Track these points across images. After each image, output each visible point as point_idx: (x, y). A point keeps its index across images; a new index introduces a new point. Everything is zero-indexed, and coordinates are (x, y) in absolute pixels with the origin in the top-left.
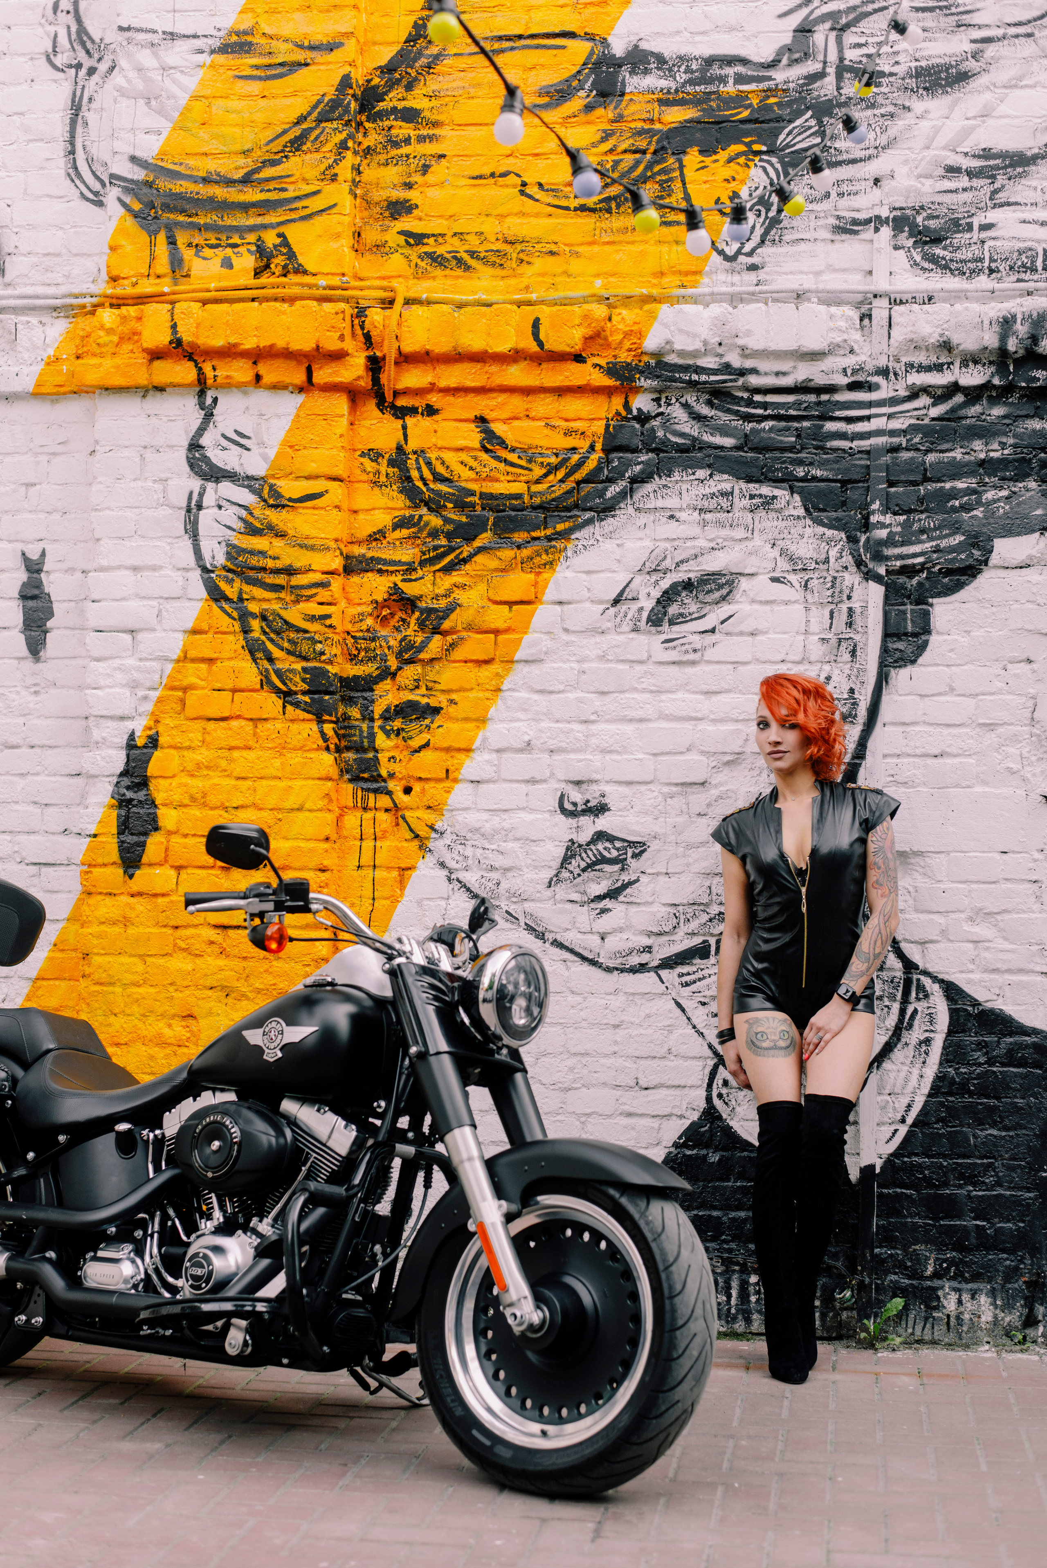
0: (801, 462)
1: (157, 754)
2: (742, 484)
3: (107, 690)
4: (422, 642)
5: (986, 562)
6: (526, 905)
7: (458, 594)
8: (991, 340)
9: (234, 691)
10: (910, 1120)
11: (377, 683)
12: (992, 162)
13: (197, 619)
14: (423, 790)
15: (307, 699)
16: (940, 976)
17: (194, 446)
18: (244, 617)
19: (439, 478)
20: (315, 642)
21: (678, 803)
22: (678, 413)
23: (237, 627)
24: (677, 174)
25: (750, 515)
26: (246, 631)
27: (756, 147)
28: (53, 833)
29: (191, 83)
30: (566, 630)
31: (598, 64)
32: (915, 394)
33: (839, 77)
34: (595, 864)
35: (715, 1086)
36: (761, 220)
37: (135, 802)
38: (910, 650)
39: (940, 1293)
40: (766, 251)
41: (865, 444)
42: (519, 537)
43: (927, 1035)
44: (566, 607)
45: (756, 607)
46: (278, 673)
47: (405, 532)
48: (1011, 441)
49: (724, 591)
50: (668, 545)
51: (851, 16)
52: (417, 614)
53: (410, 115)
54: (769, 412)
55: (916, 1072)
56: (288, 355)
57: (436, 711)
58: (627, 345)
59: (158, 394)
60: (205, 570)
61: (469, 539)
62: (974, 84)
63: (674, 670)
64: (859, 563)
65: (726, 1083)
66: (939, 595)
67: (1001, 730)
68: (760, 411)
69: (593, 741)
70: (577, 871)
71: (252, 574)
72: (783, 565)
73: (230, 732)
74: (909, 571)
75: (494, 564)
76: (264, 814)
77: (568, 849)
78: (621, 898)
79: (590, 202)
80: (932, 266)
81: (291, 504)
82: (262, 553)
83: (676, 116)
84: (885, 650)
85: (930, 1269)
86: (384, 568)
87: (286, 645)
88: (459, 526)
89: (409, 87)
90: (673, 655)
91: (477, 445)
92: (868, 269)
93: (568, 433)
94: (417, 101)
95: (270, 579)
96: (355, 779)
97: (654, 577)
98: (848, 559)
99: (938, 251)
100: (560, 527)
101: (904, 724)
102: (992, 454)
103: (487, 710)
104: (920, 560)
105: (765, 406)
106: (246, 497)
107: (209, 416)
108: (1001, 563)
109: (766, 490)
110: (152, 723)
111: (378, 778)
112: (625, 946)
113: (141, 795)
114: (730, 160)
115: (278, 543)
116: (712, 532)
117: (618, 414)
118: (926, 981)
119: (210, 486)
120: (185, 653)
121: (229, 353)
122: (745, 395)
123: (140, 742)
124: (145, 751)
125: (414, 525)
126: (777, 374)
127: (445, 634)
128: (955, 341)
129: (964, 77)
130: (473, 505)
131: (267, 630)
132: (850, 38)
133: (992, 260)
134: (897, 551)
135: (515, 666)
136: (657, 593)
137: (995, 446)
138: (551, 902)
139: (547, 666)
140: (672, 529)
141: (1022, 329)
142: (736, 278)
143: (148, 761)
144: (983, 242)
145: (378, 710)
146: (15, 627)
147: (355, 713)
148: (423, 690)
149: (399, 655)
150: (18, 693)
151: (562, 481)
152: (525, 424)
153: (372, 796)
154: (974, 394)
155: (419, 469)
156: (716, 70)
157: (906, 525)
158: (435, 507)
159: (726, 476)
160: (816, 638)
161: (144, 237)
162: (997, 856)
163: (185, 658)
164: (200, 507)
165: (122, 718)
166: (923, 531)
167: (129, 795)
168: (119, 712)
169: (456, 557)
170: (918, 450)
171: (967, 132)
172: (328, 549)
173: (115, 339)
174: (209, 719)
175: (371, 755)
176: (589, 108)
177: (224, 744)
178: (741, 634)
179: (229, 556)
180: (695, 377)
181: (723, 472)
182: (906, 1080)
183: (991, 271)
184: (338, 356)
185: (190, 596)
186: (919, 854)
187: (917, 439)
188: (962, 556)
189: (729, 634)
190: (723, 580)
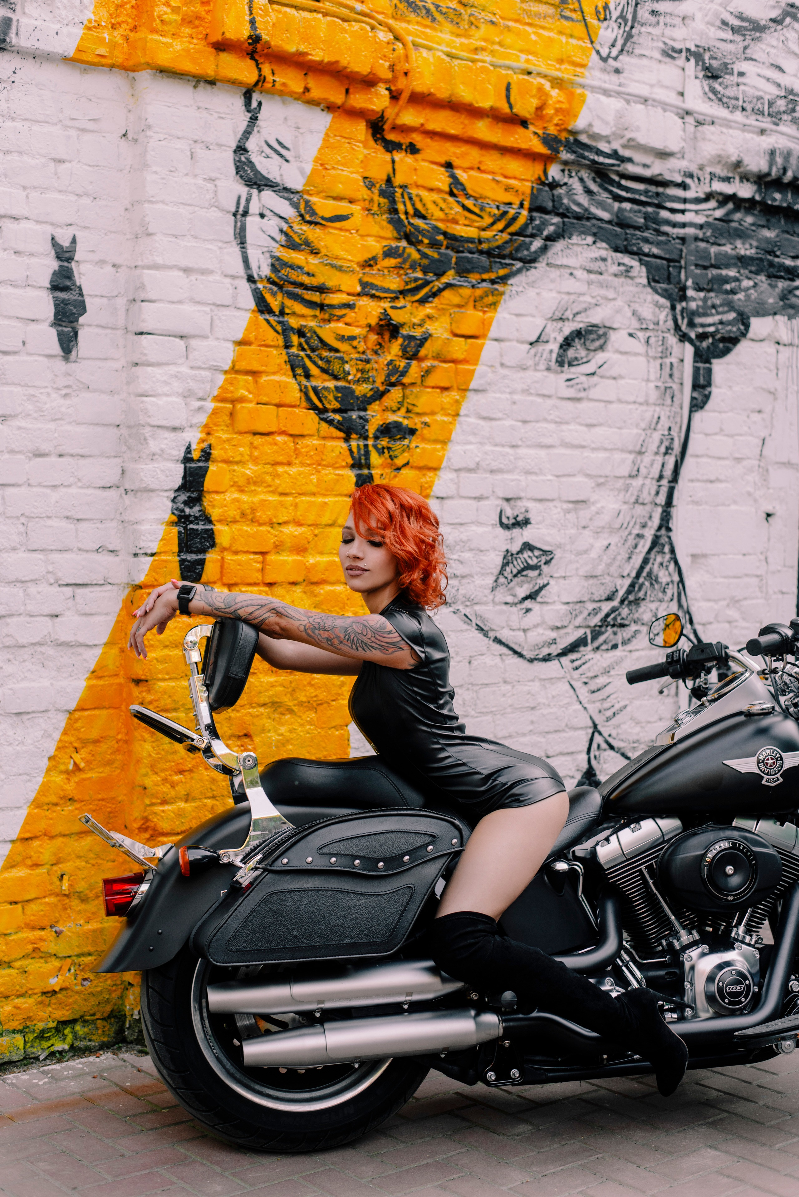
0: (646, 241)
1: (211, 468)
2: (614, 254)
3: (165, 399)
4: (405, 367)
5: (745, 335)
6: (477, 608)
7: (429, 325)
8: (761, 165)
9: (278, 406)
11: (370, 403)
12: (744, 24)
13: (247, 330)
15: (337, 417)
17: (241, 149)
18: (286, 331)
19: (418, 214)
20: (344, 362)
21: (571, 516)
22: (576, 185)
23: (281, 341)
25: (617, 280)
26: (287, 346)
28: (87, 551)
30: (502, 365)
32: (709, 197)
34: (523, 570)
35: (592, 750)
36: (621, 31)
37: (192, 519)
38: (703, 398)
40: (625, 59)
41: (681, 232)
42: (474, 278)
44: (503, 344)
45: (619, 356)
47: (392, 262)
48: (755, 243)
49: (601, 341)
50: (569, 298)
52: (400, 341)
54: (629, 195)
56: (331, 72)
57: (412, 432)
58: (556, 120)
59: (208, 87)
60: (251, 279)
61: (439, 275)
63: (569, 405)
64: (677, 327)
65: (599, 746)
66: (717, 357)
67: (745, 463)
68: (623, 194)
69: (520, 463)
70: (510, 577)
71: (291, 288)
72: (636, 324)
73: (275, 447)
75: (456, 300)
76: (303, 529)
77: (504, 558)
78: (539, 599)
80: (713, 96)
81: (323, 222)
82: (301, 269)
84: (692, 398)
86: (377, 294)
87: (320, 362)
88: (433, 261)
90: (571, 393)
91: (447, 189)
92: (681, 90)
93: (508, 189)
95: (309, 296)
97: (560, 324)
98: (670, 323)
99: (716, 85)
100: (502, 272)
102: (746, 252)
103: (450, 432)
104: (711, 329)
105: (627, 189)
107: (254, 119)
108: (754, 336)
109: (627, 260)
110: (203, 435)
112: (540, 640)
113: (195, 511)
115: (313, 260)
116: (594, 290)
117: (539, 179)
119: (255, 193)
120: (235, 363)
121: (294, 60)
122: (616, 178)
123: (195, 455)
124: (201, 464)
125: (400, 256)
126: (644, 166)
127: (421, 360)
128: (743, 160)
130: (441, 243)
131: (306, 347)
133: (743, 100)
134: (701, 320)
135: (468, 394)
136: (560, 339)
137: (747, 246)
138: (491, 604)
139: (490, 395)
140: (571, 285)
141: (779, 161)
142: (606, 77)
143: (204, 476)
144: (739, 85)
145: (371, 429)
146: (44, 321)
148: (404, 413)
149: (386, 378)
150: (48, 394)
151: (502, 231)
152: (478, 175)
154: (742, 204)
155: (404, 203)
157: (704, 300)
158: (414, 241)
159: (604, 245)
160: (652, 385)
162: (740, 557)
163: (234, 370)
164: (245, 213)
165: (175, 429)
166: (713, 306)
167: (187, 511)
168: (176, 423)
169: (430, 291)
170: (708, 242)
172: (353, 271)
174: (255, 434)
175: (365, 472)
177: (270, 459)
178: (610, 378)
179: (274, 268)
180: (596, 158)
181: (602, 241)
183: (743, 109)
184: (370, 82)
185: (239, 306)
186: (704, 556)
187: (709, 234)
188: (734, 329)
189: (602, 377)
190: (601, 332)
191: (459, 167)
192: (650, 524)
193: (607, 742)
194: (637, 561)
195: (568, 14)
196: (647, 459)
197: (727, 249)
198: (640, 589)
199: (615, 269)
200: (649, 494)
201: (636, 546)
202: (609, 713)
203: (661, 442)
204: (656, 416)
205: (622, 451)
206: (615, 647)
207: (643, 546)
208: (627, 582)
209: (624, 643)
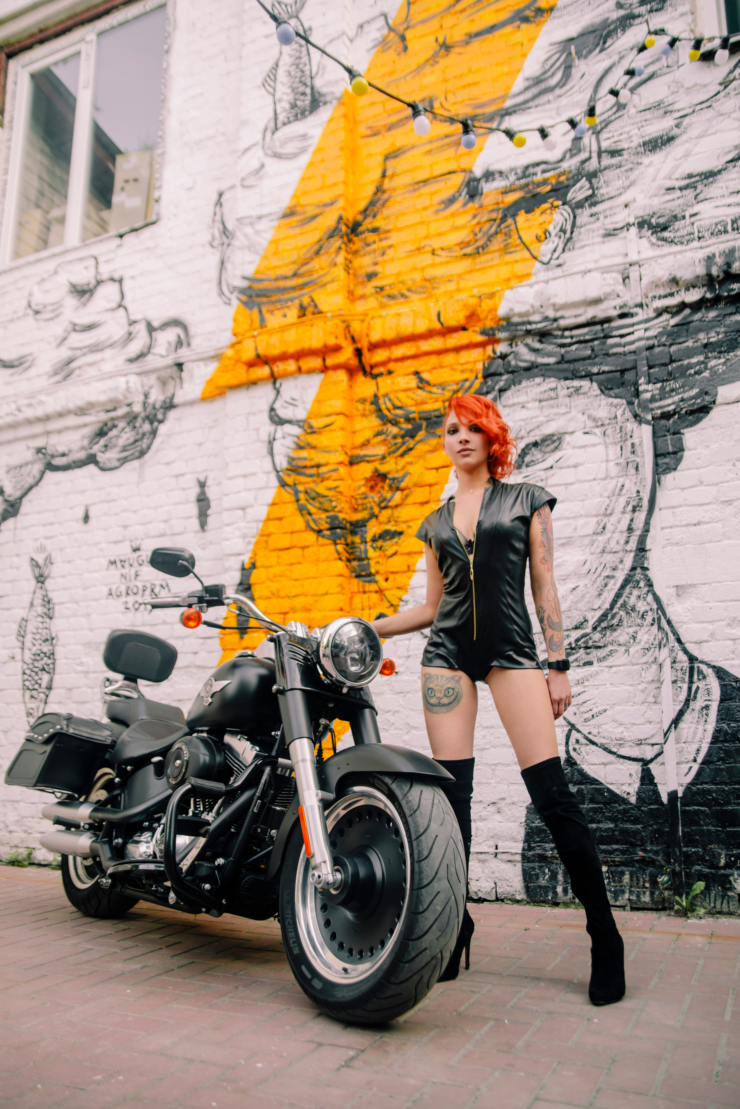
0: (595, 364)
1: (255, 572)
2: (563, 383)
3: (232, 541)
4: (391, 496)
5: (714, 402)
7: (410, 468)
8: (701, 270)
9: (292, 533)
10: (700, 760)
11: (368, 522)
12: (693, 180)
13: (274, 497)
14: (395, 579)
15: (328, 533)
16: (713, 664)
17: (272, 409)
18: (297, 492)
19: (396, 407)
20: (331, 501)
22: (521, 349)
23: (293, 499)
24: (513, 227)
25: (568, 399)
26: (297, 500)
27: (556, 203)
29: (269, 236)
31: (468, 184)
32: (659, 313)
33: (599, 156)
35: (570, 743)
36: (561, 240)
38: (672, 462)
39: (731, 878)
40: (567, 255)
41: (632, 347)
43: (706, 703)
45: (576, 450)
46: (314, 521)
47: (380, 438)
48: (723, 329)
49: (556, 444)
50: (523, 423)
51: (603, 125)
52: (388, 481)
53: (375, 230)
54: (574, 340)
55: (701, 728)
56: (312, 353)
57: (401, 533)
58: (490, 317)
59: (254, 386)
60: (278, 472)
61: (413, 437)
62: (677, 141)
64: (636, 416)
65: (577, 741)
66: (687, 427)
68: (568, 341)
71: (300, 470)
72: (590, 424)
73: (290, 556)
74: (666, 416)
75: (427, 448)
79: (468, 250)
80: (663, 243)
81: (318, 431)
82: (305, 459)
83: (512, 198)
84: (656, 465)
85: (723, 862)
86: (370, 459)
87: (317, 505)
88: (408, 430)
89: (374, 216)
91: (415, 386)
92: (624, 252)
94: (378, 223)
95: (309, 471)
96: (358, 576)
98: (628, 414)
99: (666, 234)
101: (672, 507)
102: (712, 340)
104: (672, 407)
105: (571, 337)
106: (295, 430)
107: (278, 392)
108: (724, 401)
109: (576, 383)
110: (253, 556)
111: (370, 575)
113: (248, 594)
114: (542, 213)
115: (313, 452)
116: (546, 412)
117: (489, 356)
118: (703, 668)
119: (279, 428)
120: (268, 515)
121: (283, 357)
123: (247, 566)
124: (250, 571)
125: (384, 434)
126: (576, 316)
127: (402, 490)
128: (678, 276)
129: (671, 139)
130: (414, 419)
131: (308, 498)
132: (603, 136)
133: (699, 232)
134: (657, 404)
137: (713, 334)
140: (523, 414)
141: (719, 260)
142: (549, 273)
143: (251, 576)
144: (693, 224)
145: (369, 537)
146: (194, 516)
147: (357, 539)
148: (393, 523)
149: (379, 505)
150: (195, 550)
152: (440, 371)
153: (367, 585)
154: (697, 306)
155: (386, 404)
156: (531, 170)
157: (662, 389)
158: (395, 423)
159: (552, 379)
160: (613, 463)
161: (248, 312)
163: (268, 519)
164: (274, 439)
165: (239, 554)
166: (672, 390)
168: (236, 551)
169: (407, 448)
170: (664, 345)
171: (676, 168)
172: (337, 451)
173: (233, 362)
174: (280, 550)
175: (366, 562)
176: (465, 205)
177: (288, 562)
178: (568, 467)
179: (289, 463)
180: (529, 327)
181: (550, 377)
182: (695, 733)
183: (699, 238)
184: (337, 349)
185: (270, 486)
186: (693, 586)
187: (664, 339)
188: (699, 401)
189: (561, 468)
190: (555, 438)
191: (423, 372)
192: (620, 566)
193: (587, 738)
194: (609, 596)
195: (512, 250)
196: (613, 519)
197: (690, 343)
198: (613, 617)
199: (565, 392)
200: (618, 543)
201: (606, 585)
202: (589, 715)
203: (628, 503)
204: (619, 485)
205: (587, 516)
206: (590, 663)
207: (614, 584)
208: (599, 614)
209: (600, 660)
